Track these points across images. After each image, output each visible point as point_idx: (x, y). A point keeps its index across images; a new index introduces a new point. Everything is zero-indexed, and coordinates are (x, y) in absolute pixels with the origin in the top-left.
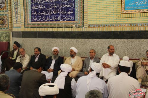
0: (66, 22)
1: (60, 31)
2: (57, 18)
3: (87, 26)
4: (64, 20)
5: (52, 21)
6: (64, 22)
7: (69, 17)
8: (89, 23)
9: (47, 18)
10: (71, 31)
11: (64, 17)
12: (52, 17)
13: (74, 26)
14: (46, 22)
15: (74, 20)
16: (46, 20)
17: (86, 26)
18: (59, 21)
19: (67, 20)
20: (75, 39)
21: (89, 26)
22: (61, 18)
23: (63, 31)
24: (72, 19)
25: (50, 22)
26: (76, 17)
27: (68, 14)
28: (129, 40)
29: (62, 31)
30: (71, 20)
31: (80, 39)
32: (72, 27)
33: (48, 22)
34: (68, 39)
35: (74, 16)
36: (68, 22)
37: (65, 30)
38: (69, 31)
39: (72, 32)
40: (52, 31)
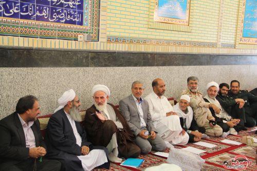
0: (62, 25)
1: (48, 47)
2: (41, 12)
3: (105, 40)
4: (59, 20)
5: (28, 17)
6: (58, 25)
7: (71, 15)
8: (108, 33)
9: (11, 8)
10: (74, 48)
11: (58, 13)
12: (27, 8)
13: (81, 37)
14: (9, 20)
15: (81, 23)
16: (8, 12)
17: (103, 38)
18: (47, 20)
19: (66, 22)
20: (82, 68)
21: (109, 40)
22: (52, 13)
23: (57, 47)
24: (76, 20)
25: (22, 21)
26: (85, 17)
27: (69, 7)
29: (53, 47)
30: (74, 23)
31: (92, 68)
32: (76, 40)
33: (13, 20)
34: (68, 69)
35: (82, 14)
36: (69, 26)
37: (61, 47)
38: (70, 48)
39: (75, 52)
40: (26, 45)
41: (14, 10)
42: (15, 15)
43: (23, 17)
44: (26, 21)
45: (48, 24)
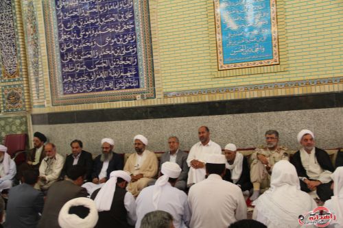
0: (123, 91)
1: (115, 107)
2: (108, 85)
3: (162, 96)
4: (121, 88)
5: (100, 90)
6: (121, 91)
7: (129, 82)
8: (164, 90)
9: (90, 86)
10: (134, 105)
11: (120, 83)
12: (99, 85)
13: (138, 96)
14: (90, 94)
15: (138, 87)
16: (89, 89)
17: (159, 95)
18: (113, 89)
19: (127, 88)
20: (142, 121)
21: (166, 95)
22: (116, 84)
23: (121, 106)
24: (134, 85)
25: (97, 93)
26: (141, 82)
27: (127, 77)
28: (235, 115)
29: (118, 107)
30: (132, 87)
31: (152, 120)
32: (135, 99)
33: (92, 94)
34: (131, 121)
35: (138, 80)
36: (128, 90)
37: (124, 106)
38: (130, 106)
39: (135, 109)
40: (100, 108)
41: (92, 87)
42: (93, 91)
43: (97, 91)
44: (99, 93)
45: (113, 92)
